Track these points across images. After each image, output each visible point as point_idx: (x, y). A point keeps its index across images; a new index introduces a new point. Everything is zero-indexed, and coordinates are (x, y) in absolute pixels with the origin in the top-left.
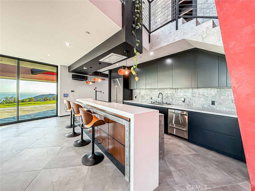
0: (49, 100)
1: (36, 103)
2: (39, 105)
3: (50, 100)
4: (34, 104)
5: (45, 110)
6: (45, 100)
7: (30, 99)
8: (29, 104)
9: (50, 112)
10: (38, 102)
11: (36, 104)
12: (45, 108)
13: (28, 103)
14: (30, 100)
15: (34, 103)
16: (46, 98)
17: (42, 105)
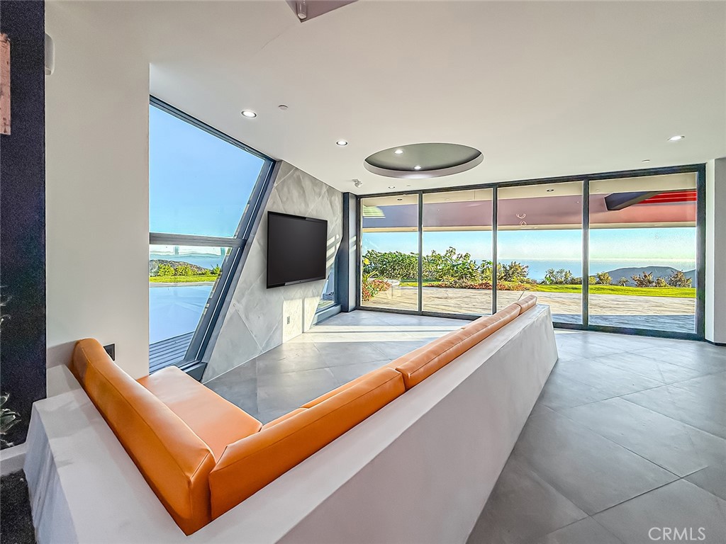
0: (654, 284)
1: (617, 290)
2: (626, 296)
3: (658, 283)
4: (610, 292)
5: (651, 313)
6: (641, 283)
7: (599, 277)
8: (598, 289)
9: (667, 321)
10: (622, 287)
11: (617, 293)
12: (646, 305)
13: (598, 286)
14: (601, 280)
15: (612, 290)
16: (645, 276)
17: (635, 297)
